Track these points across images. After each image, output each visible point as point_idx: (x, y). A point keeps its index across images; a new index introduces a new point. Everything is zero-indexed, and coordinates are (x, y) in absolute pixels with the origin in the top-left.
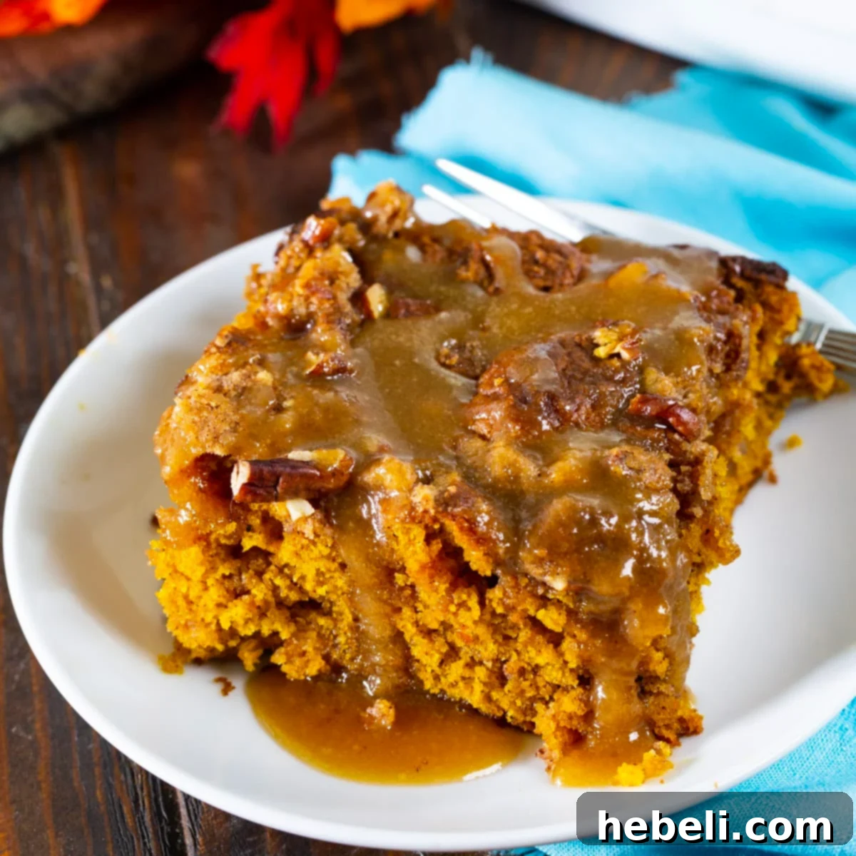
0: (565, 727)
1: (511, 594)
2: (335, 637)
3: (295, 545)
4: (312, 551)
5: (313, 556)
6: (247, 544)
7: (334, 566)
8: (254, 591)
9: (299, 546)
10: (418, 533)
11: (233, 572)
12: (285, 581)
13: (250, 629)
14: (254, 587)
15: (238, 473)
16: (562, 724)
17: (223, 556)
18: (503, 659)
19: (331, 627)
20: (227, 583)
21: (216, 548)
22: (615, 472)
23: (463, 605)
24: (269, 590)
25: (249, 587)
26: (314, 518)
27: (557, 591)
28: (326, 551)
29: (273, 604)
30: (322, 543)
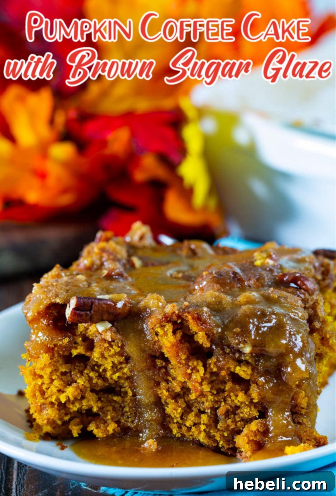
0: (253, 440)
1: (221, 359)
2: (123, 408)
3: (100, 348)
4: (110, 350)
5: (110, 353)
6: (75, 352)
7: (122, 359)
8: (79, 381)
9: (103, 349)
10: (169, 328)
11: (67, 370)
12: (95, 374)
13: (76, 406)
14: (78, 379)
15: (69, 306)
16: (251, 438)
17: (61, 362)
18: (217, 406)
19: (121, 402)
20: (64, 377)
21: (57, 357)
22: (273, 297)
23: (195, 369)
24: (87, 380)
25: (76, 379)
26: (111, 330)
27: (246, 354)
28: (118, 350)
29: (89, 389)
30: (115, 345)
